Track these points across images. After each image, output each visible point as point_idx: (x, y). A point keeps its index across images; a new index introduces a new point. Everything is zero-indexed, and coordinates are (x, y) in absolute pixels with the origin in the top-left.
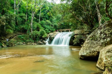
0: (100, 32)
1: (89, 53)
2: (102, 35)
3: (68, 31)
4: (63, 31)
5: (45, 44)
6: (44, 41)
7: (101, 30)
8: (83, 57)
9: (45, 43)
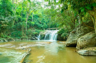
0: (78, 29)
1: (72, 42)
2: (79, 31)
3: (55, 29)
4: (51, 30)
5: (37, 40)
6: (36, 37)
7: (79, 28)
8: (68, 44)
9: (37, 38)
